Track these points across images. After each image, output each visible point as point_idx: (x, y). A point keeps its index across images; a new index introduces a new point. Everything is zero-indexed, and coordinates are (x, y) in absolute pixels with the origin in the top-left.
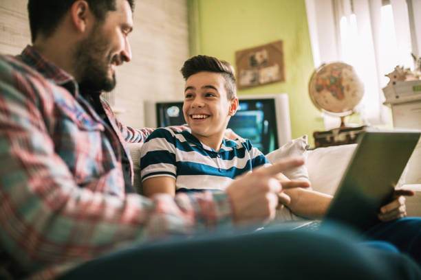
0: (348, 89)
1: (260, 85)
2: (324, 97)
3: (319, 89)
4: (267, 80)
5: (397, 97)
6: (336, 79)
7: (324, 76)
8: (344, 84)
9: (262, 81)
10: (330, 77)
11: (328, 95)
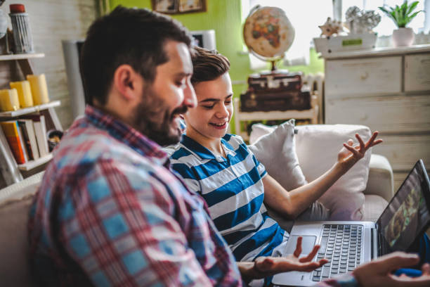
0: (284, 37)
1: (179, 13)
2: (261, 44)
3: (256, 35)
4: (187, 9)
5: (330, 51)
6: (273, 27)
7: (262, 22)
8: (281, 32)
9: (182, 9)
10: (268, 25)
11: (265, 42)
